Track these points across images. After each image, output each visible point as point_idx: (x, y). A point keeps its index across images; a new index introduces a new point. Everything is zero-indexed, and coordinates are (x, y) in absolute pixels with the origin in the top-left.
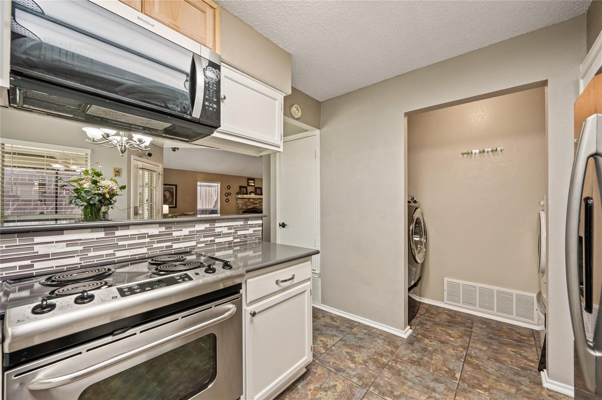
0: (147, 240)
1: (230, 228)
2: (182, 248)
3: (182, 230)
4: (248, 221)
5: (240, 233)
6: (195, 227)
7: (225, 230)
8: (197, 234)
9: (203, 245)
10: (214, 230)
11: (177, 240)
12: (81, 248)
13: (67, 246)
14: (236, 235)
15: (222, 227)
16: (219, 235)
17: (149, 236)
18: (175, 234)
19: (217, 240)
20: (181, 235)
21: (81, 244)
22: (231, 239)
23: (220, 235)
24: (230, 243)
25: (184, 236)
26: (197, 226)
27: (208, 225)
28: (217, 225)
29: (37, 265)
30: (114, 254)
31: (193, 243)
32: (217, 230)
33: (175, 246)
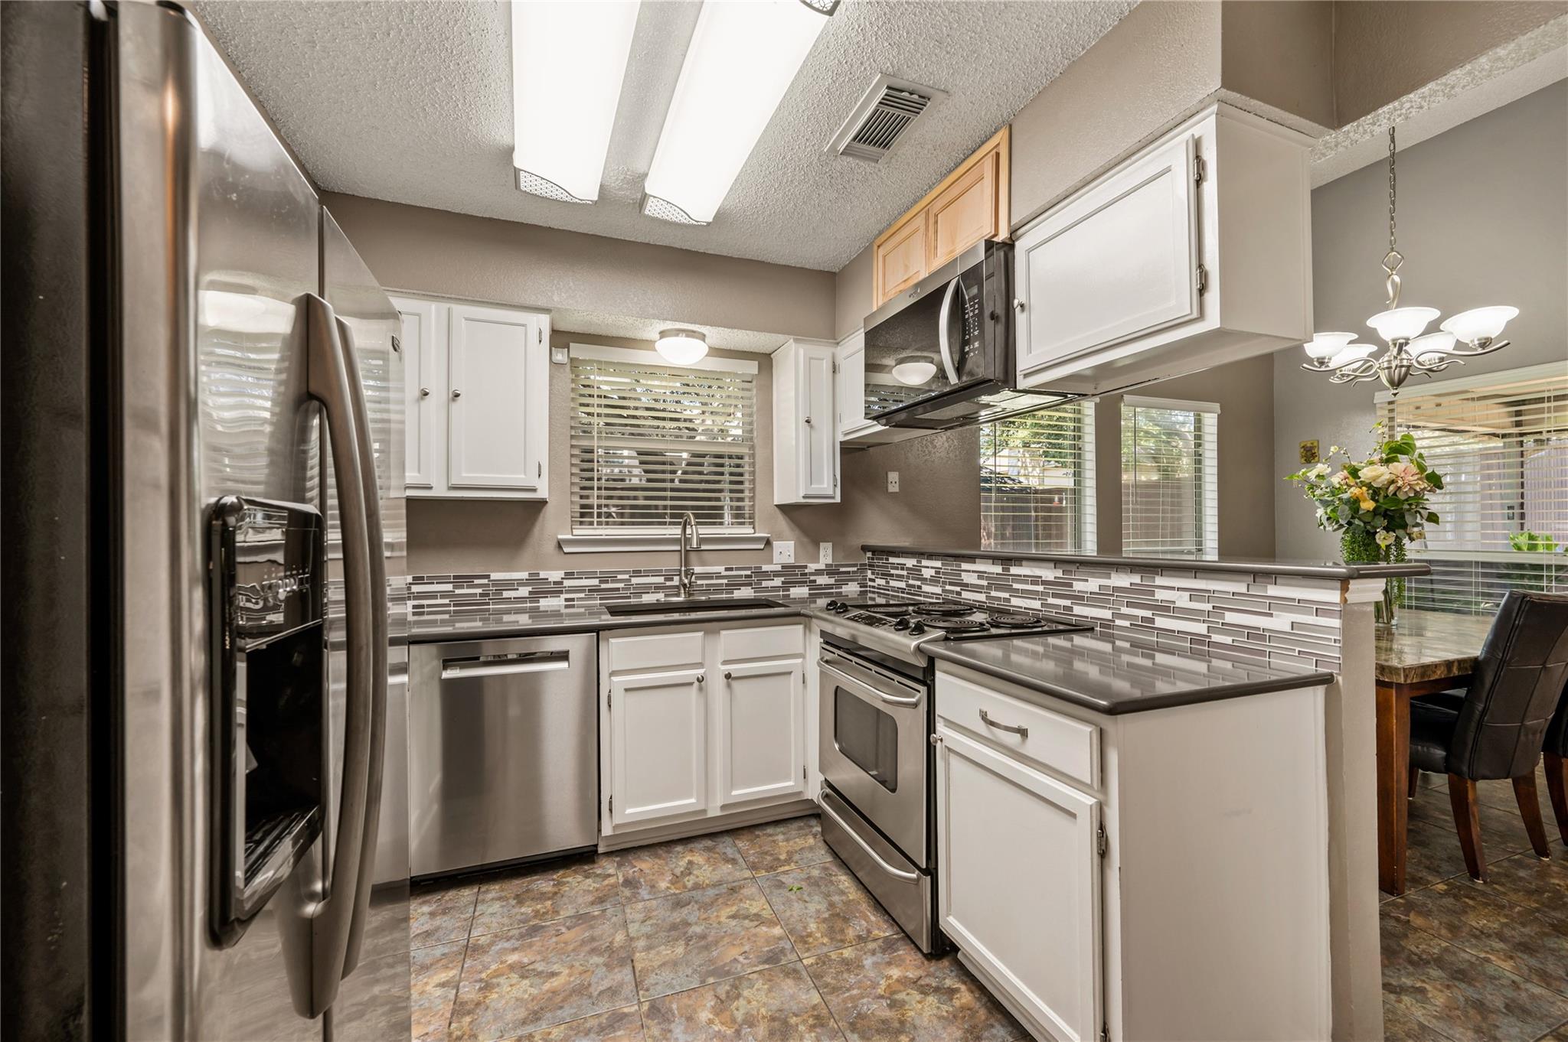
0: (1040, 588)
1: (1195, 594)
2: (1087, 617)
3: (1087, 581)
4: (1269, 587)
5: (1230, 617)
6: (1110, 578)
7: (1183, 601)
8: (1113, 595)
9: (1127, 624)
10: (1153, 593)
11: (1078, 598)
12: (985, 583)
13: (979, 578)
14: (1221, 621)
15: (1173, 588)
16: (1165, 609)
17: (1044, 583)
18: (1078, 586)
19: (1161, 622)
20: (1085, 590)
21: (987, 578)
22: (1201, 628)
23: (1167, 609)
24: (1196, 639)
25: (1091, 593)
26: (1113, 575)
27: (1136, 579)
28: (1159, 581)
29: (965, 595)
30: (1008, 600)
31: (1107, 614)
32: (1161, 595)
33: (1078, 610)
